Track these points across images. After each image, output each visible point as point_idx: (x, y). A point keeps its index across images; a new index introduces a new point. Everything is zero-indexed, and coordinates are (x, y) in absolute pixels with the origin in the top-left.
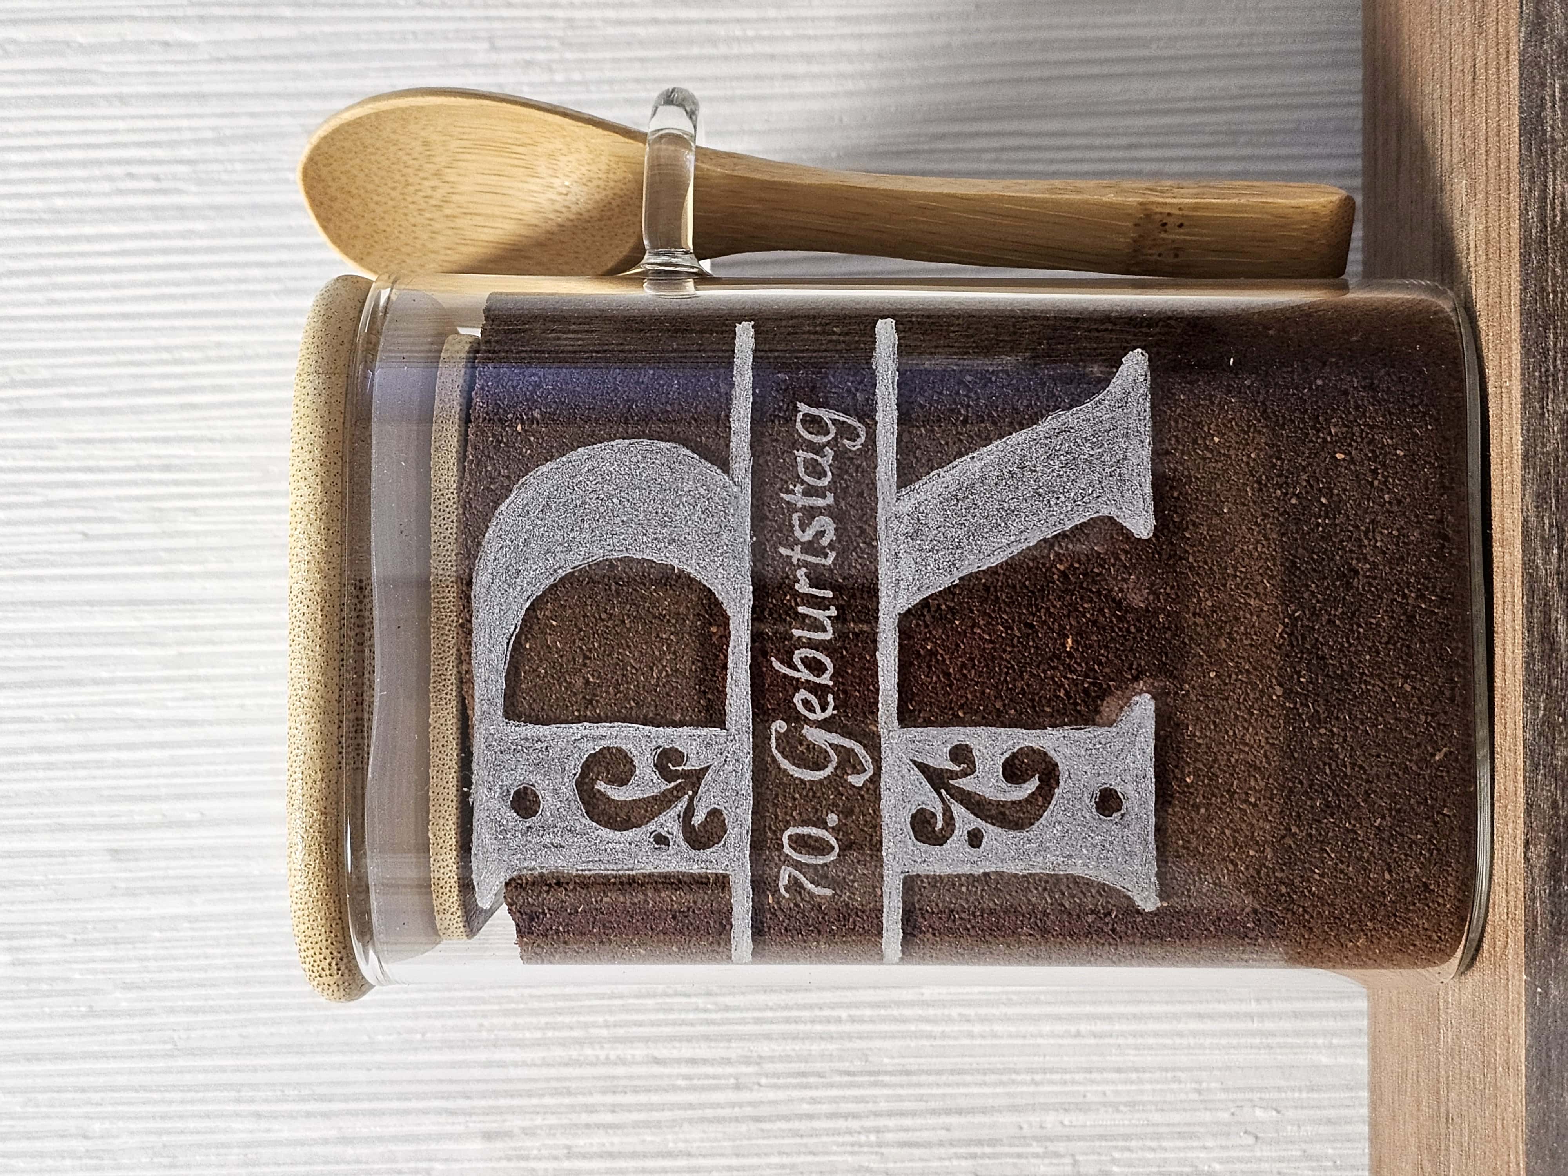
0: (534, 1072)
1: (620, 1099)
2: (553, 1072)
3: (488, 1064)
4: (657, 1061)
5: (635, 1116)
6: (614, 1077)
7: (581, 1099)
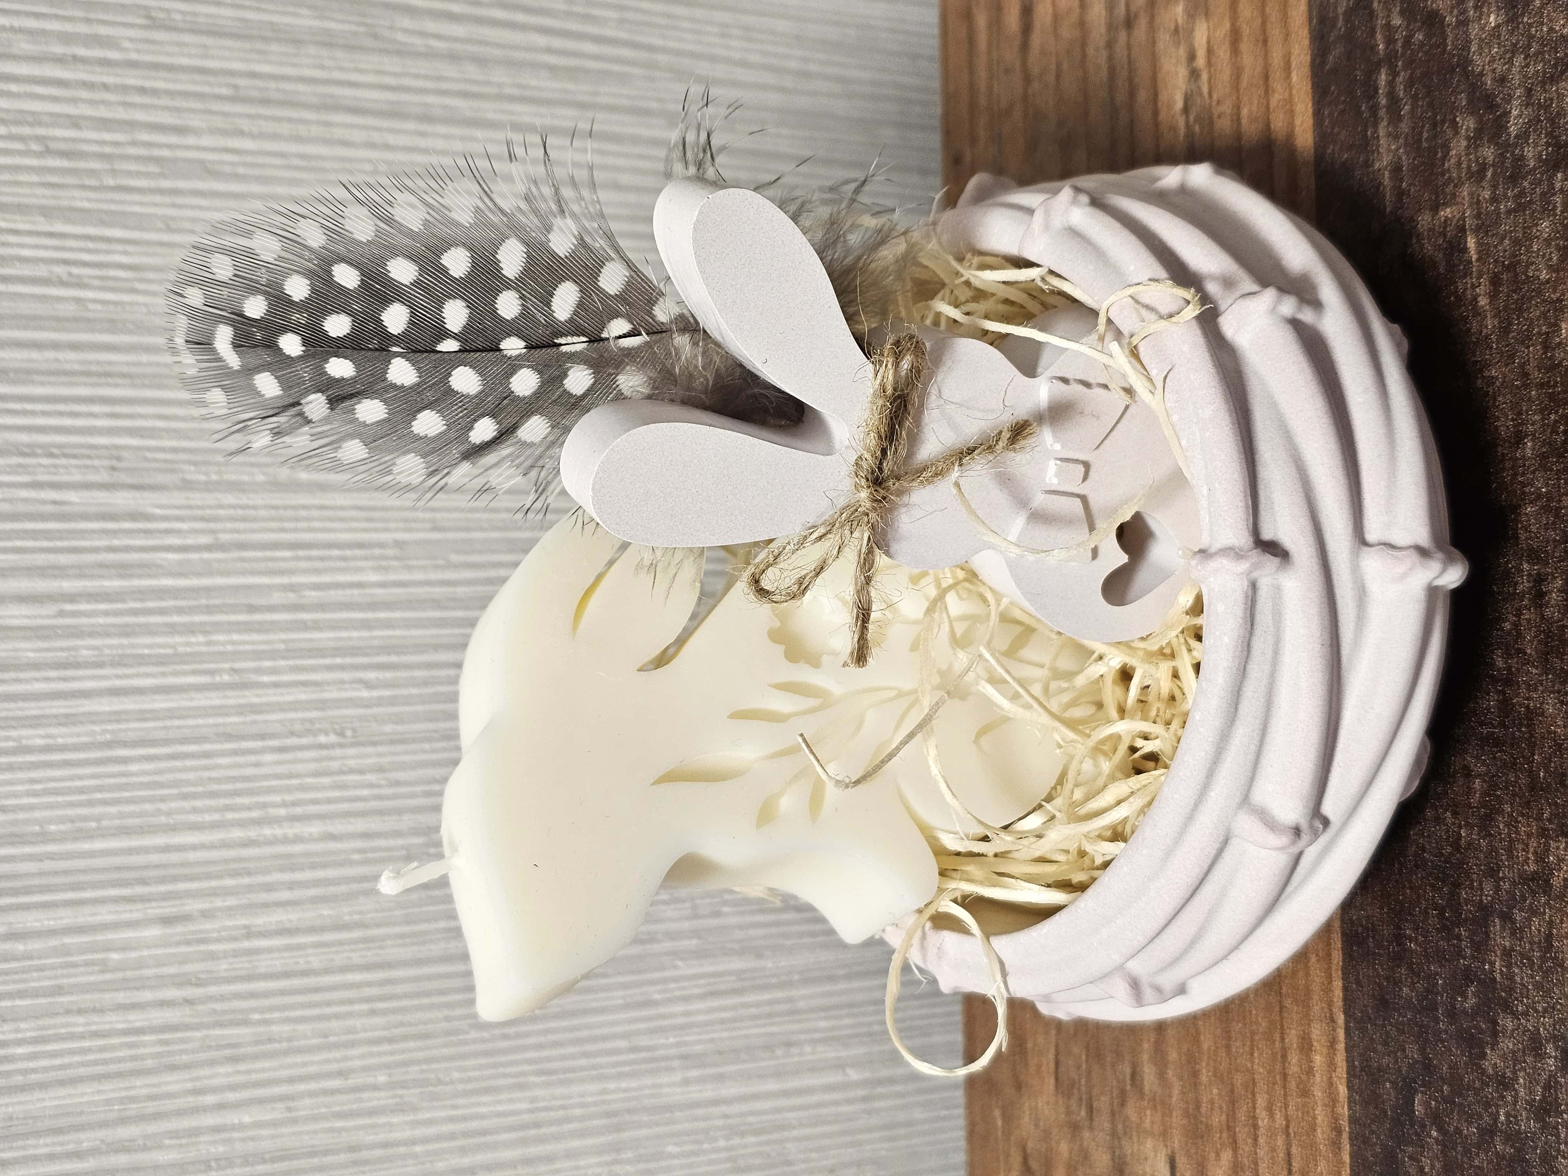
0: (215, 854)
1: (299, 876)
2: (232, 853)
3: (167, 849)
4: (333, 837)
5: (313, 892)
6: (290, 856)
7: (260, 879)
